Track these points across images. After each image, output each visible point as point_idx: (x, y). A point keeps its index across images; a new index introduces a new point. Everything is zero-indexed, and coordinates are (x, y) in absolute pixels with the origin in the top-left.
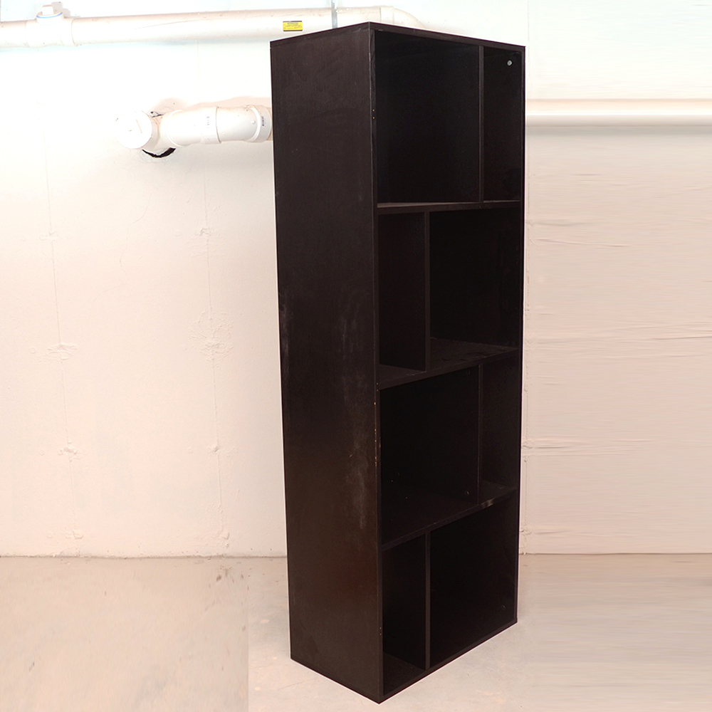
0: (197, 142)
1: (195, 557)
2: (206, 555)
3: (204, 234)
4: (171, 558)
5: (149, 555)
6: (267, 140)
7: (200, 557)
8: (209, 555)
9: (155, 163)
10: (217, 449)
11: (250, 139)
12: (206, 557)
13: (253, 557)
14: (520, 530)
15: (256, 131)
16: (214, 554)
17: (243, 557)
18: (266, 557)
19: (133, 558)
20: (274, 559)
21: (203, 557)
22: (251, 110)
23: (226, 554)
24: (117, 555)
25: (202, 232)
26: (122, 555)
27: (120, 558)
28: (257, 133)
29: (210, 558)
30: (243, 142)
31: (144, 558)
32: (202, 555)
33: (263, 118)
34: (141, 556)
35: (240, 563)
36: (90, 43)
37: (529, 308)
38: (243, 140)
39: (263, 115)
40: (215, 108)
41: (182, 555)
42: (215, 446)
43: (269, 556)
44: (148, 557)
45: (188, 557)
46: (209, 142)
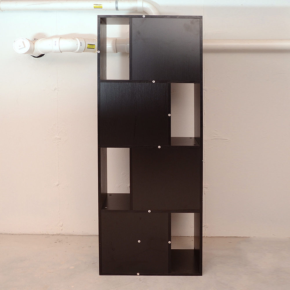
0: (51, 52)
1: (46, 234)
2: (51, 234)
3: (56, 90)
4: (34, 234)
5: (24, 233)
6: (83, 52)
7: (48, 234)
8: (53, 234)
9: (35, 60)
10: (58, 185)
11: (75, 51)
12: (51, 235)
13: (74, 235)
14: (203, 226)
15: (77, 48)
16: (55, 233)
17: (69, 235)
18: (80, 235)
19: (16, 234)
20: (84, 237)
21: (50, 235)
22: (76, 39)
23: (61, 234)
24: (9, 233)
25: (55, 89)
26: (10, 233)
27: (10, 234)
28: (78, 49)
29: (53, 235)
30: (71, 52)
31: (22, 234)
32: (50, 234)
33: (81, 43)
34: (20, 233)
35: (67, 238)
36: (8, 10)
37: (205, 126)
38: (71, 51)
39: (81, 42)
40: (59, 38)
41: (40, 233)
42: (57, 183)
43: (81, 235)
44: (23, 234)
45: (43, 234)
46: (56, 52)
